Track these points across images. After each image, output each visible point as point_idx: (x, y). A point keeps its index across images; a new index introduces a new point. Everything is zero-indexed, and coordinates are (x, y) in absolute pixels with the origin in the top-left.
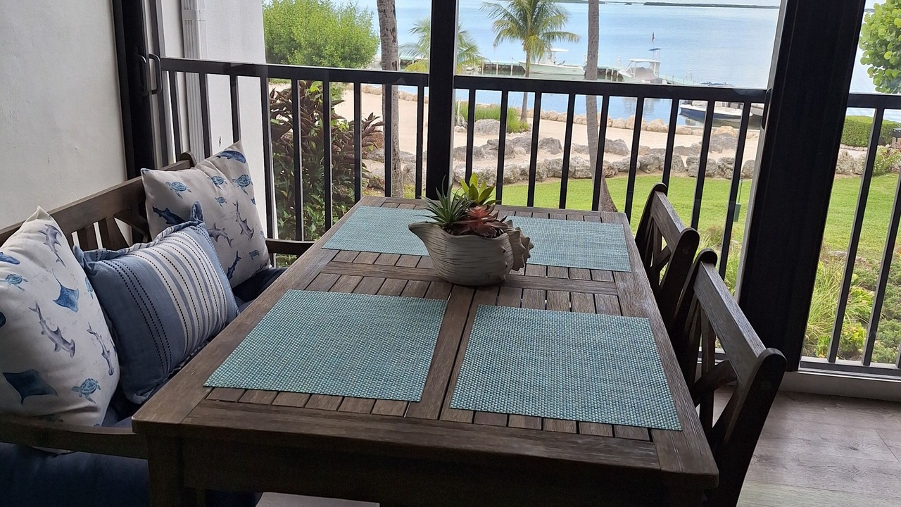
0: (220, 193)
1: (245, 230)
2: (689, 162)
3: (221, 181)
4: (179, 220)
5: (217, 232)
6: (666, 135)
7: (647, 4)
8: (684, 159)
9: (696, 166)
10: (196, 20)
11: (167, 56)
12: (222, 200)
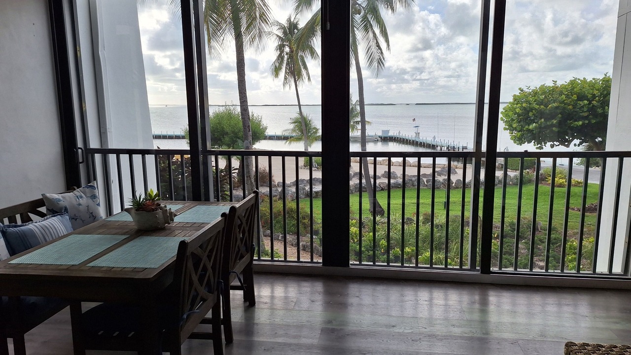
0: (79, 202)
1: (91, 216)
2: (427, 181)
3: (81, 197)
4: (57, 212)
5: (76, 218)
6: (417, 168)
7: (417, 104)
8: (425, 180)
9: (431, 183)
10: (106, 132)
11: (91, 147)
12: (80, 204)
